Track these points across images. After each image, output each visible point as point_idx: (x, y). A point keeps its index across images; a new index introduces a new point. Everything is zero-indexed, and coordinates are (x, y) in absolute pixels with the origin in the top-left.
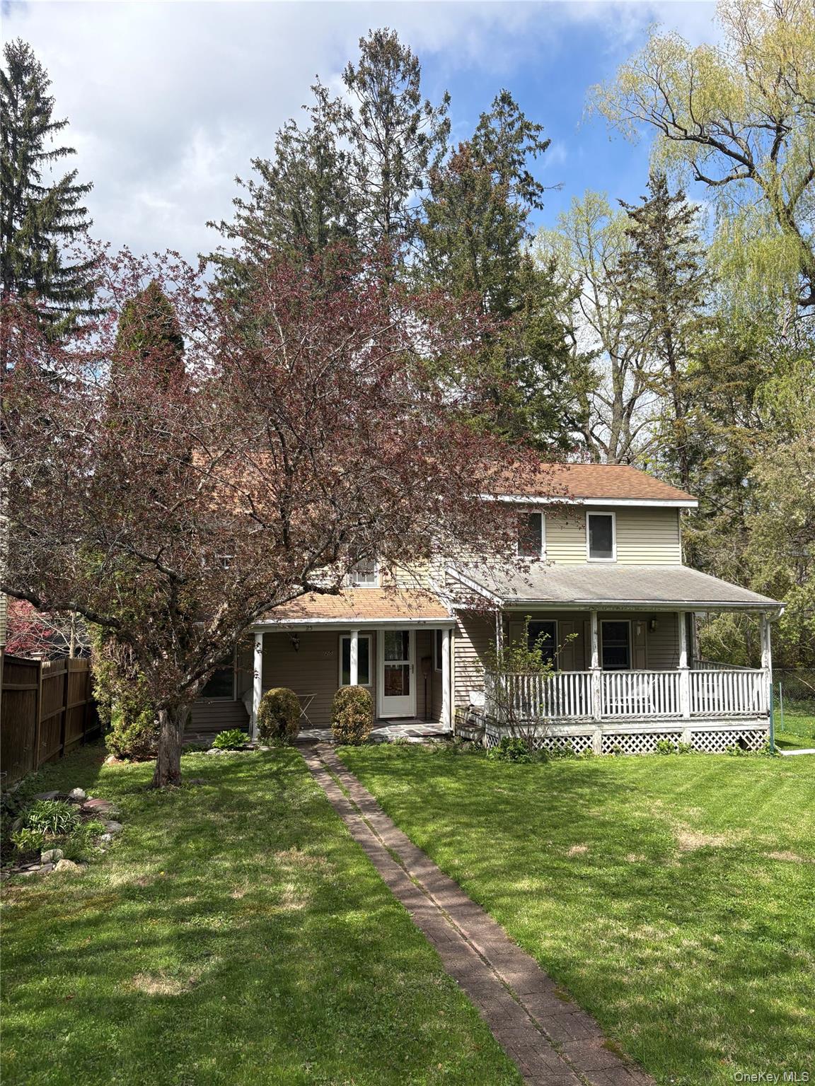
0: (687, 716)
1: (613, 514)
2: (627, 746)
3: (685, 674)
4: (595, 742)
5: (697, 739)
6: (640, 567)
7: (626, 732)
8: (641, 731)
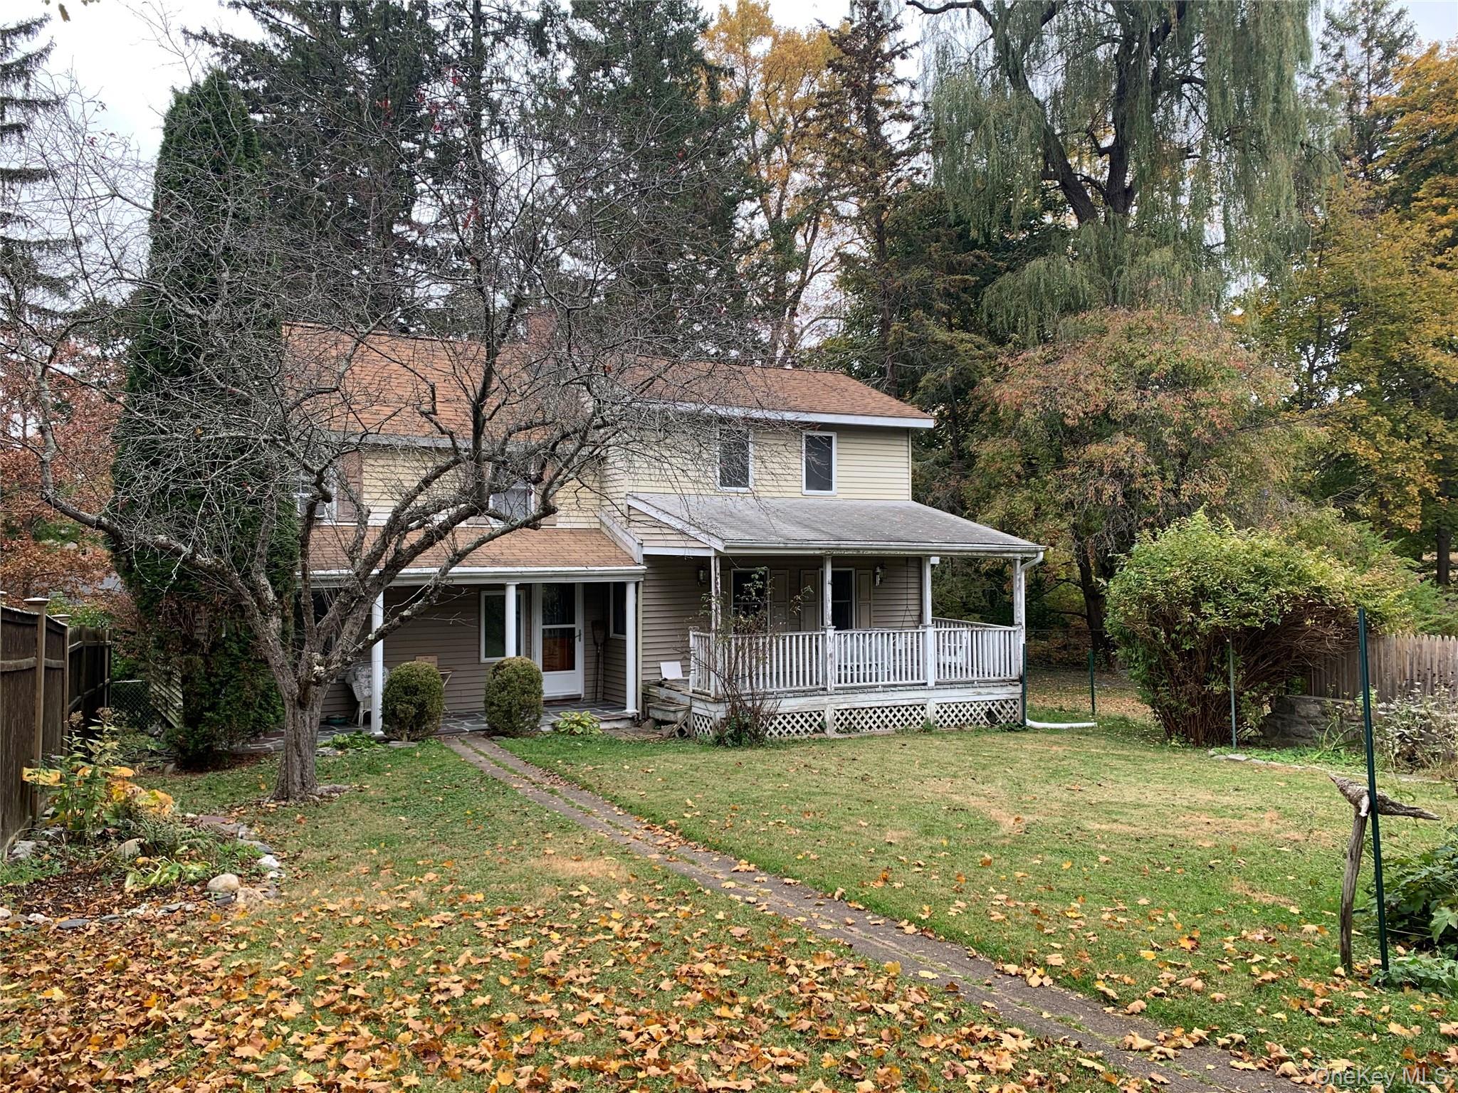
0: (931, 684)
1: (834, 435)
2: (863, 723)
3: (931, 632)
4: (827, 719)
5: (941, 712)
6: (866, 503)
7: (863, 705)
8: (879, 704)
